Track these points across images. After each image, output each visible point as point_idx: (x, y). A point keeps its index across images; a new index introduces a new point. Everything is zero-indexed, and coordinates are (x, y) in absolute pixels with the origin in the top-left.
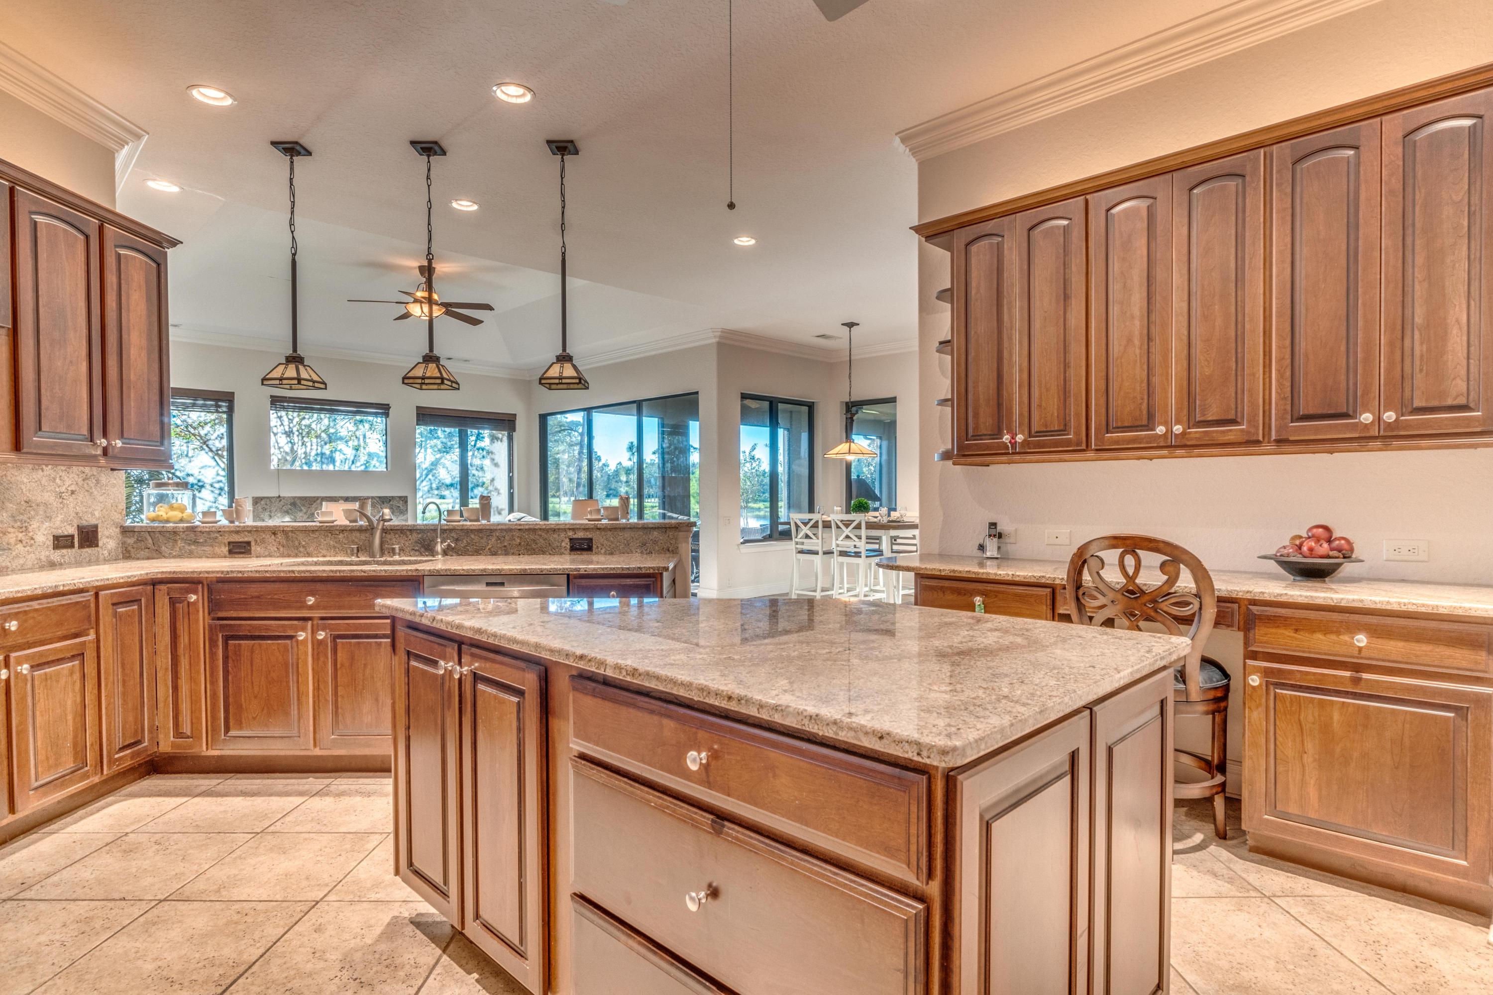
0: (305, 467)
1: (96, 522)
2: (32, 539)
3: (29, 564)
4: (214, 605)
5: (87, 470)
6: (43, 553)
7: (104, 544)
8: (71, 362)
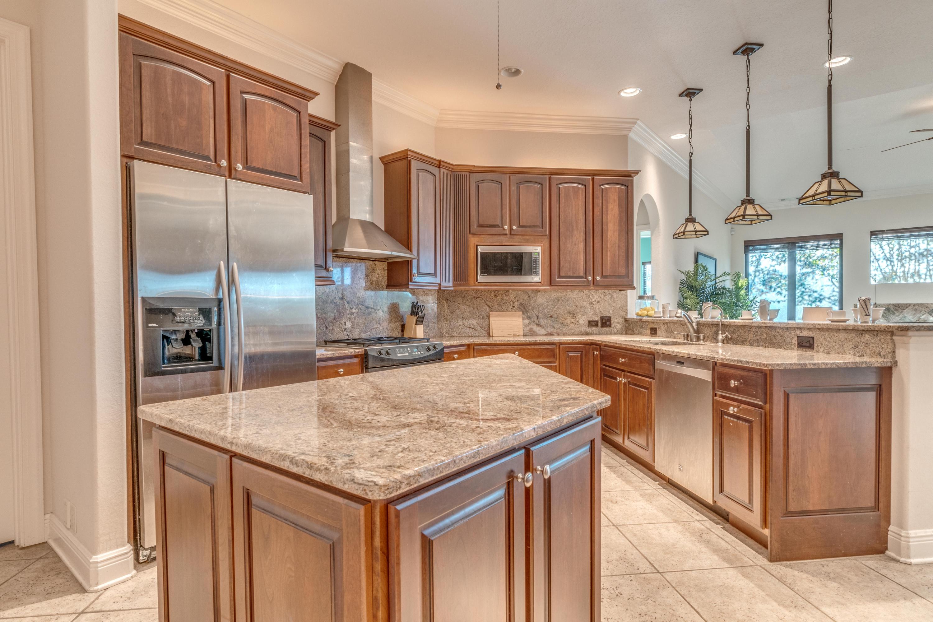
0: (903, 282)
1: (610, 316)
2: (578, 322)
3: (576, 333)
4: (603, 358)
5: (606, 291)
6: (583, 328)
7: (615, 326)
8: (575, 244)
